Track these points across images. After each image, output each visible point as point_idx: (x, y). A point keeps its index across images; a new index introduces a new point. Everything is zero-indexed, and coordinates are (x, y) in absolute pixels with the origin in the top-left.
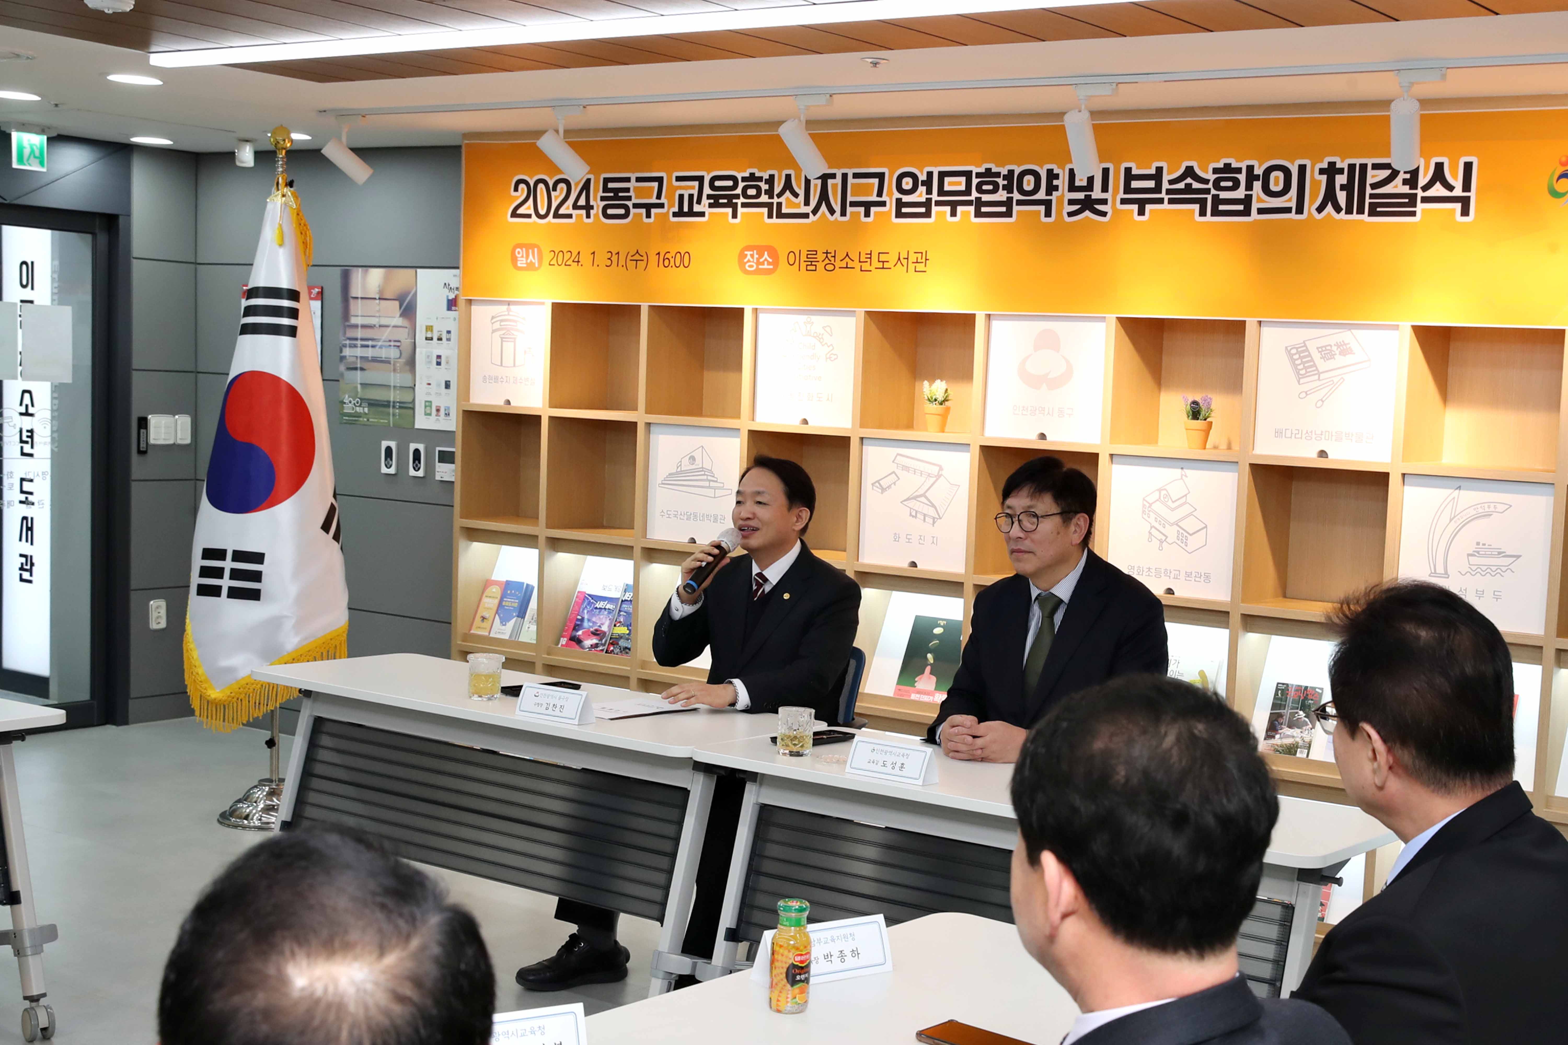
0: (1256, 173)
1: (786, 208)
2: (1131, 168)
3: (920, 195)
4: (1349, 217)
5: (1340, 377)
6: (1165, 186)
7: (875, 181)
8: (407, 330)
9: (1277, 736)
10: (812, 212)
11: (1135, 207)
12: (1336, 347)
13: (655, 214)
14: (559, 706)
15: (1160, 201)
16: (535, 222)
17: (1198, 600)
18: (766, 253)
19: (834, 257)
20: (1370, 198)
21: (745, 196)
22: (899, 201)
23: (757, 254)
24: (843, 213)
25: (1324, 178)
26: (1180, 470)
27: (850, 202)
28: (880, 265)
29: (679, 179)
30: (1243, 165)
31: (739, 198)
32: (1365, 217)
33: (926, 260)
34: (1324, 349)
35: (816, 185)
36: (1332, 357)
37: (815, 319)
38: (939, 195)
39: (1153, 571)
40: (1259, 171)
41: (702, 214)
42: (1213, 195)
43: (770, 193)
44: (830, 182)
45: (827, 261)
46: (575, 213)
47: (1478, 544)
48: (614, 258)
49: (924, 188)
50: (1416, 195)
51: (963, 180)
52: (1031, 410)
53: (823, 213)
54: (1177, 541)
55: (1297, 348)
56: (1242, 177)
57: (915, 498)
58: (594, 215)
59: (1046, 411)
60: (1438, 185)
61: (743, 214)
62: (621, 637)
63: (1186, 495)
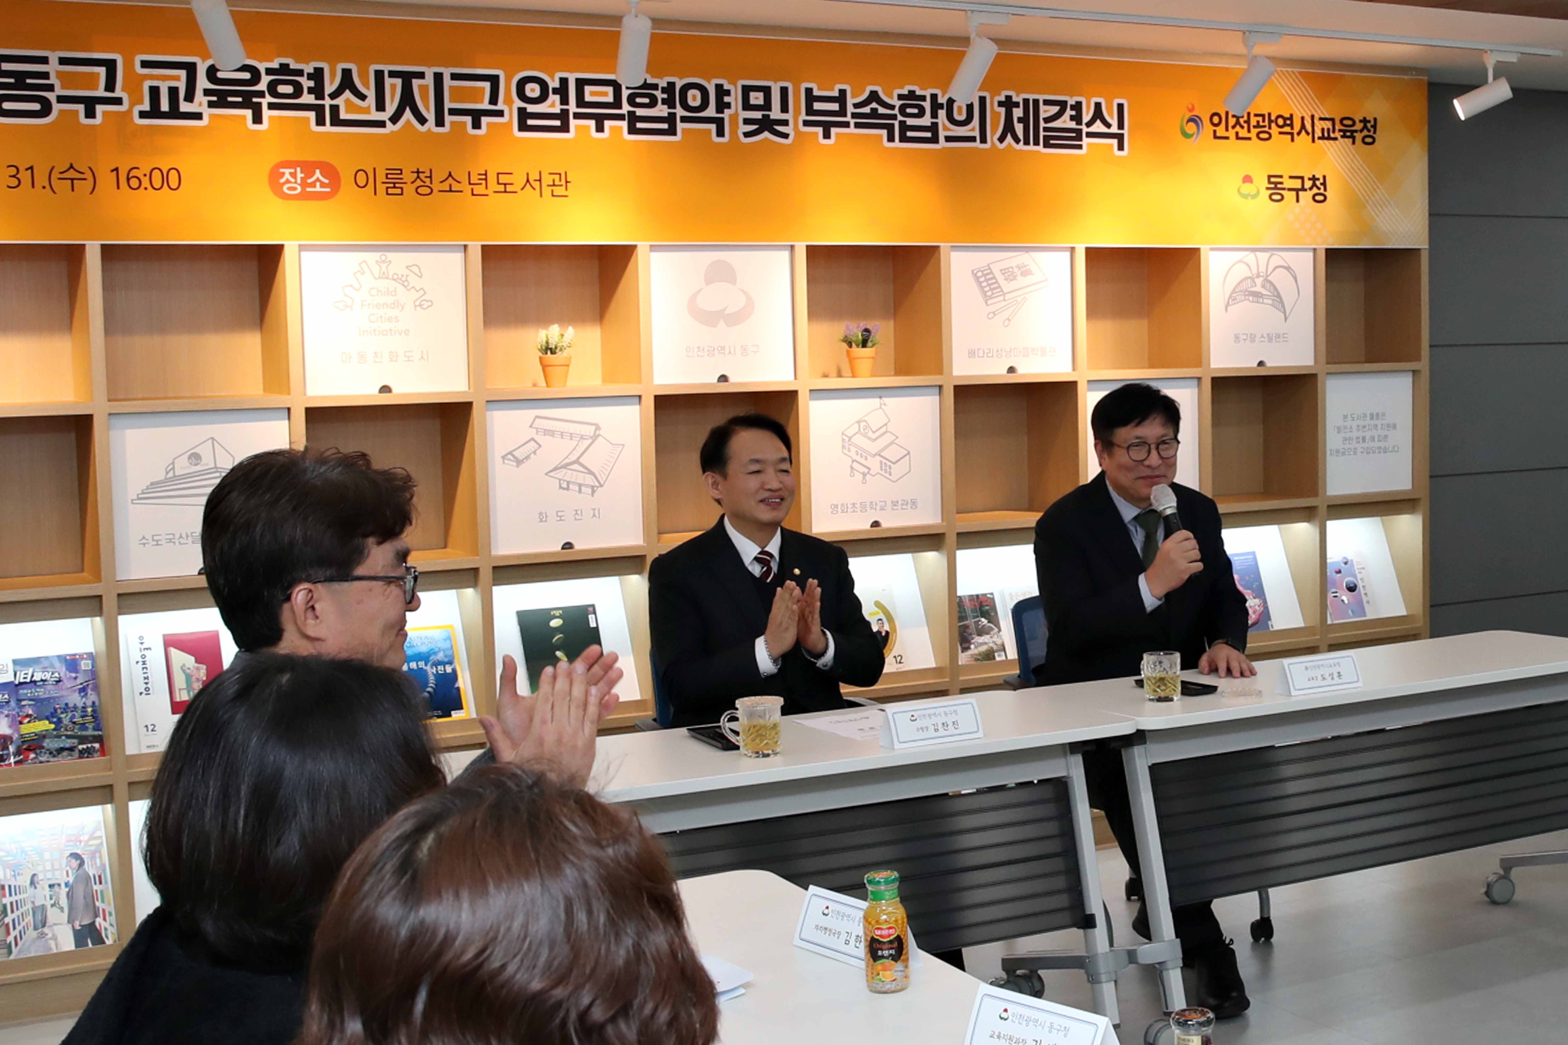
0: (939, 101)
1: (347, 112)
2: (812, 89)
4: (1027, 148)
5: (1022, 297)
6: (850, 109)
7: (487, 85)
9: (972, 646)
10: (390, 119)
11: (819, 130)
12: (1016, 269)
13: (104, 113)
15: (846, 125)
17: (909, 528)
18: (318, 171)
19: (430, 177)
20: (1044, 131)
21: (274, 93)
22: (520, 110)
23: (302, 172)
24: (440, 122)
25: (1002, 110)
26: (878, 400)
27: (449, 109)
28: (502, 188)
29: (145, 64)
31: (263, 96)
32: (1040, 148)
33: (567, 182)
34: (1006, 271)
35: (393, 86)
36: (1015, 278)
37: (391, 256)
38: (578, 106)
39: (858, 506)
40: (942, 100)
41: (198, 116)
42: (900, 122)
43: (318, 91)
44: (416, 83)
45: (419, 183)
48: (25, 176)
49: (557, 98)
50: (1081, 130)
51: (609, 90)
52: (708, 351)
53: (408, 121)
54: (881, 472)
55: (982, 271)
56: (927, 105)
57: (565, 466)
59: (727, 351)
60: (1098, 122)
61: (271, 118)
62: (44, 737)
63: (886, 424)
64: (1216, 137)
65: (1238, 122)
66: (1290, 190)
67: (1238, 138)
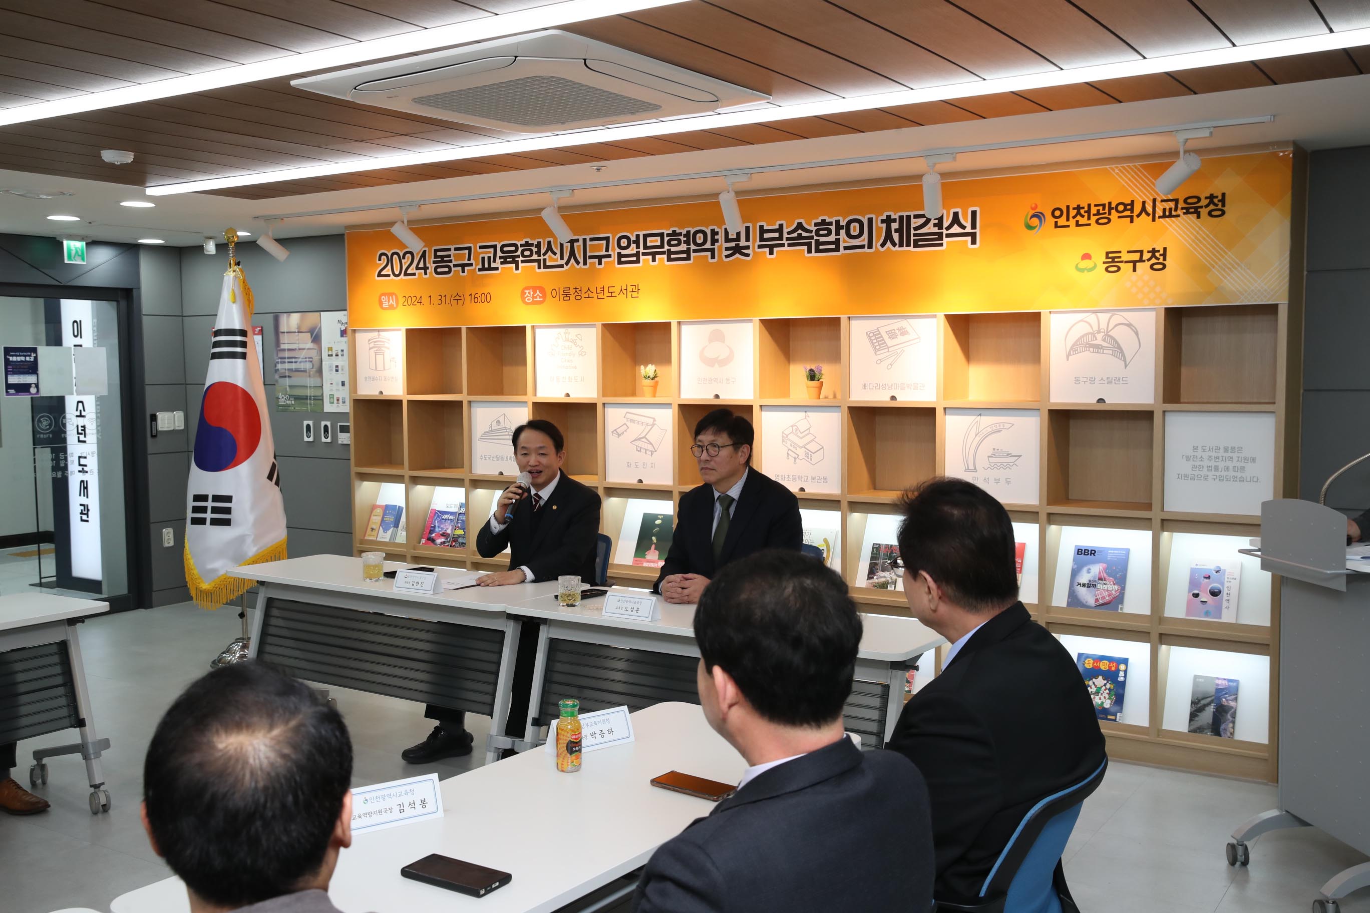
0: (841, 224)
1: (549, 262)
2: (763, 226)
3: (633, 250)
4: (901, 249)
5: (901, 349)
6: (785, 235)
7: (604, 242)
8: (316, 351)
9: (875, 577)
10: (565, 263)
11: (767, 250)
12: (898, 331)
13: (468, 270)
14: (420, 583)
15: (783, 245)
16: (392, 279)
17: (821, 494)
18: (538, 291)
19: (581, 291)
20: (914, 236)
21: (523, 256)
22: (619, 254)
23: (532, 292)
24: (585, 263)
25: (884, 225)
26: (804, 413)
27: (589, 256)
28: (610, 294)
29: (481, 247)
30: (833, 220)
31: (519, 258)
32: (911, 248)
33: (638, 290)
34: (890, 332)
35: (567, 247)
36: (896, 337)
37: (570, 330)
38: (644, 249)
39: (791, 477)
40: (843, 223)
41: (497, 269)
42: (815, 240)
43: (538, 253)
44: (576, 244)
45: (576, 294)
46: (417, 272)
47: (994, 449)
48: (443, 299)
49: (635, 245)
50: (942, 232)
51: (659, 238)
52: (709, 381)
53: (572, 264)
54: (805, 458)
55: (873, 333)
56: (833, 228)
57: (639, 439)
58: (429, 273)
59: (719, 381)
60: (956, 226)
61: (522, 267)
62: (460, 537)
63: (809, 429)
64: (1056, 226)
65: (1078, 213)
66: (1126, 262)
67: (1077, 224)
